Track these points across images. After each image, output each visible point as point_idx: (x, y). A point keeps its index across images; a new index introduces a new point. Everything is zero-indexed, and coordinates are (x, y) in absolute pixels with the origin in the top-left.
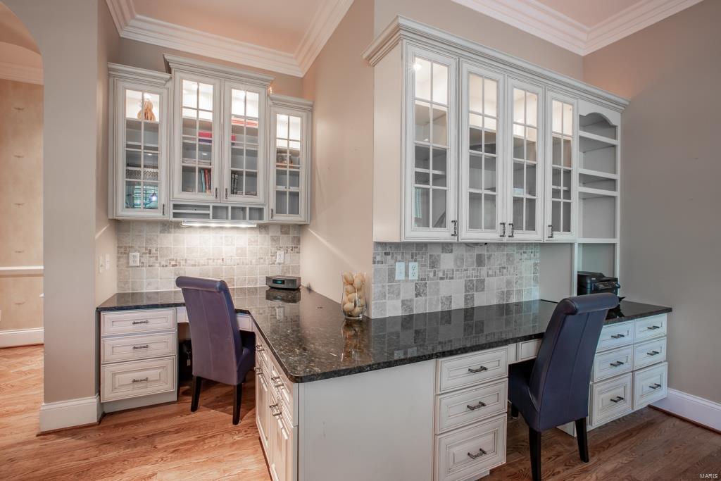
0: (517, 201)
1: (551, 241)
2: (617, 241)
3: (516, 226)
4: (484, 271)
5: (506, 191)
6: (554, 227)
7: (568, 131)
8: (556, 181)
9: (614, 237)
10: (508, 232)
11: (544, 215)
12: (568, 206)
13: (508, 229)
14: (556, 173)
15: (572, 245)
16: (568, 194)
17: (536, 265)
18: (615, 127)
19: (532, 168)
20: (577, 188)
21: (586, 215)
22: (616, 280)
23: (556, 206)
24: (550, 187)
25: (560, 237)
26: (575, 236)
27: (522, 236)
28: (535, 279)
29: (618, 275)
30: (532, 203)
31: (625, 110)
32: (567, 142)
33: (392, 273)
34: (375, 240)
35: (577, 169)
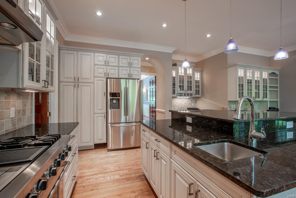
0: (256, 93)
1: (263, 100)
2: (278, 100)
3: (256, 97)
4: (247, 106)
5: (254, 91)
6: (264, 97)
7: (266, 77)
8: (264, 88)
9: (278, 99)
10: (254, 99)
11: (261, 95)
12: (266, 93)
13: (255, 98)
14: (264, 86)
15: (267, 101)
16: (266, 90)
17: (258, 106)
18: (277, 75)
19: (259, 86)
20: (268, 89)
21: (270, 94)
22: (278, 109)
23: (264, 93)
24: (262, 89)
25: (265, 99)
26: (268, 99)
27: (257, 99)
28: (258, 109)
29: (279, 108)
30: (259, 93)
31: (280, 71)
32: (266, 79)
33: (231, 106)
34: (228, 100)
35: (268, 85)
